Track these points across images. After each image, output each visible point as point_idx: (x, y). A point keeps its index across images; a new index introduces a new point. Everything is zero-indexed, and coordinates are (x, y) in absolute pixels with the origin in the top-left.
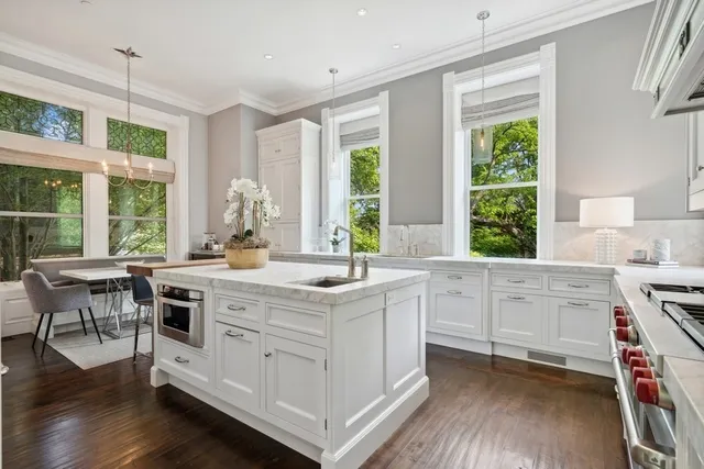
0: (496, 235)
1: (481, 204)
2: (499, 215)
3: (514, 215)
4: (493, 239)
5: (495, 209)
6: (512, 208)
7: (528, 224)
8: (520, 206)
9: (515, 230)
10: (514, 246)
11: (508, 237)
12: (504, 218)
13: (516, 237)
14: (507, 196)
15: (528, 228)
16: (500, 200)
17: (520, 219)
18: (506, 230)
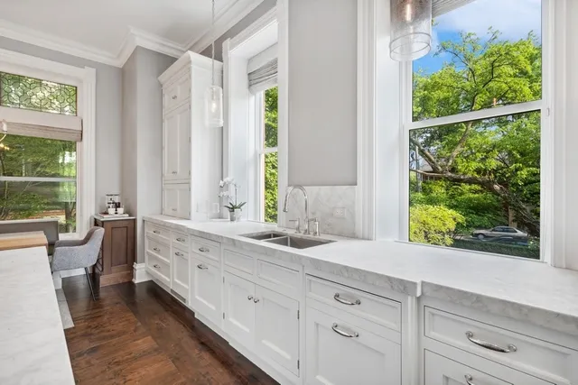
0: (476, 192)
1: (459, 160)
2: (478, 171)
3: (495, 171)
4: (472, 195)
5: (474, 165)
6: (493, 163)
7: (513, 181)
8: (503, 160)
9: (497, 187)
10: (496, 204)
11: (489, 195)
12: (484, 175)
13: (499, 195)
14: (488, 152)
15: (513, 185)
16: (479, 156)
17: (503, 175)
18: (487, 186)
